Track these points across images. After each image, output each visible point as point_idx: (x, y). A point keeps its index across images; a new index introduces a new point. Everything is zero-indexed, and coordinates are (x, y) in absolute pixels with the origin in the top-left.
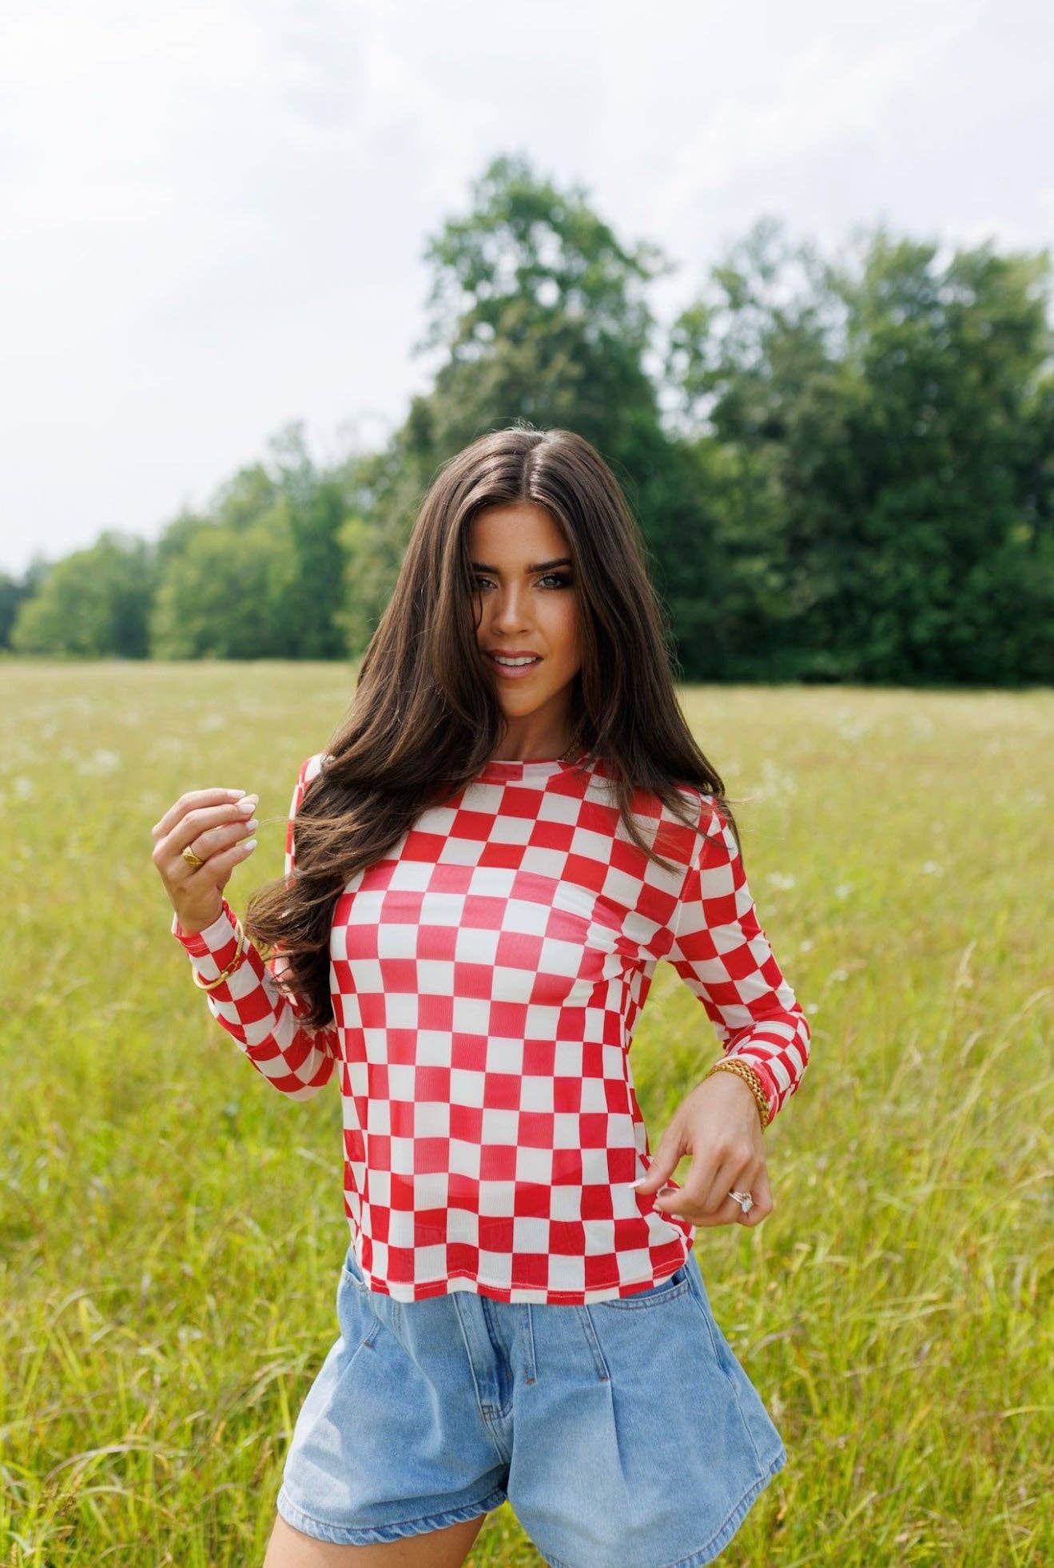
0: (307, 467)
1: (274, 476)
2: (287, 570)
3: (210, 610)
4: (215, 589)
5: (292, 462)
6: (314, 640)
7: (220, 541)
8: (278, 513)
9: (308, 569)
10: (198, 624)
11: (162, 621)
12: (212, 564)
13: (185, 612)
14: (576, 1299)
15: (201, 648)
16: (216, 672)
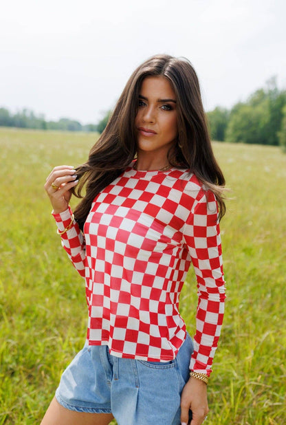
0: (276, 89)
1: (266, 92)
2: (266, 119)
3: (243, 129)
4: (244, 124)
5: (272, 88)
6: (271, 140)
7: (248, 110)
8: (266, 103)
9: (273, 119)
10: (239, 133)
11: (229, 132)
12: (245, 116)
13: (235, 129)
14: (132, 357)
15: (239, 140)
16: (242, 147)
